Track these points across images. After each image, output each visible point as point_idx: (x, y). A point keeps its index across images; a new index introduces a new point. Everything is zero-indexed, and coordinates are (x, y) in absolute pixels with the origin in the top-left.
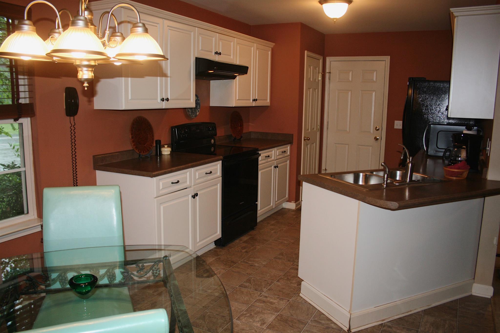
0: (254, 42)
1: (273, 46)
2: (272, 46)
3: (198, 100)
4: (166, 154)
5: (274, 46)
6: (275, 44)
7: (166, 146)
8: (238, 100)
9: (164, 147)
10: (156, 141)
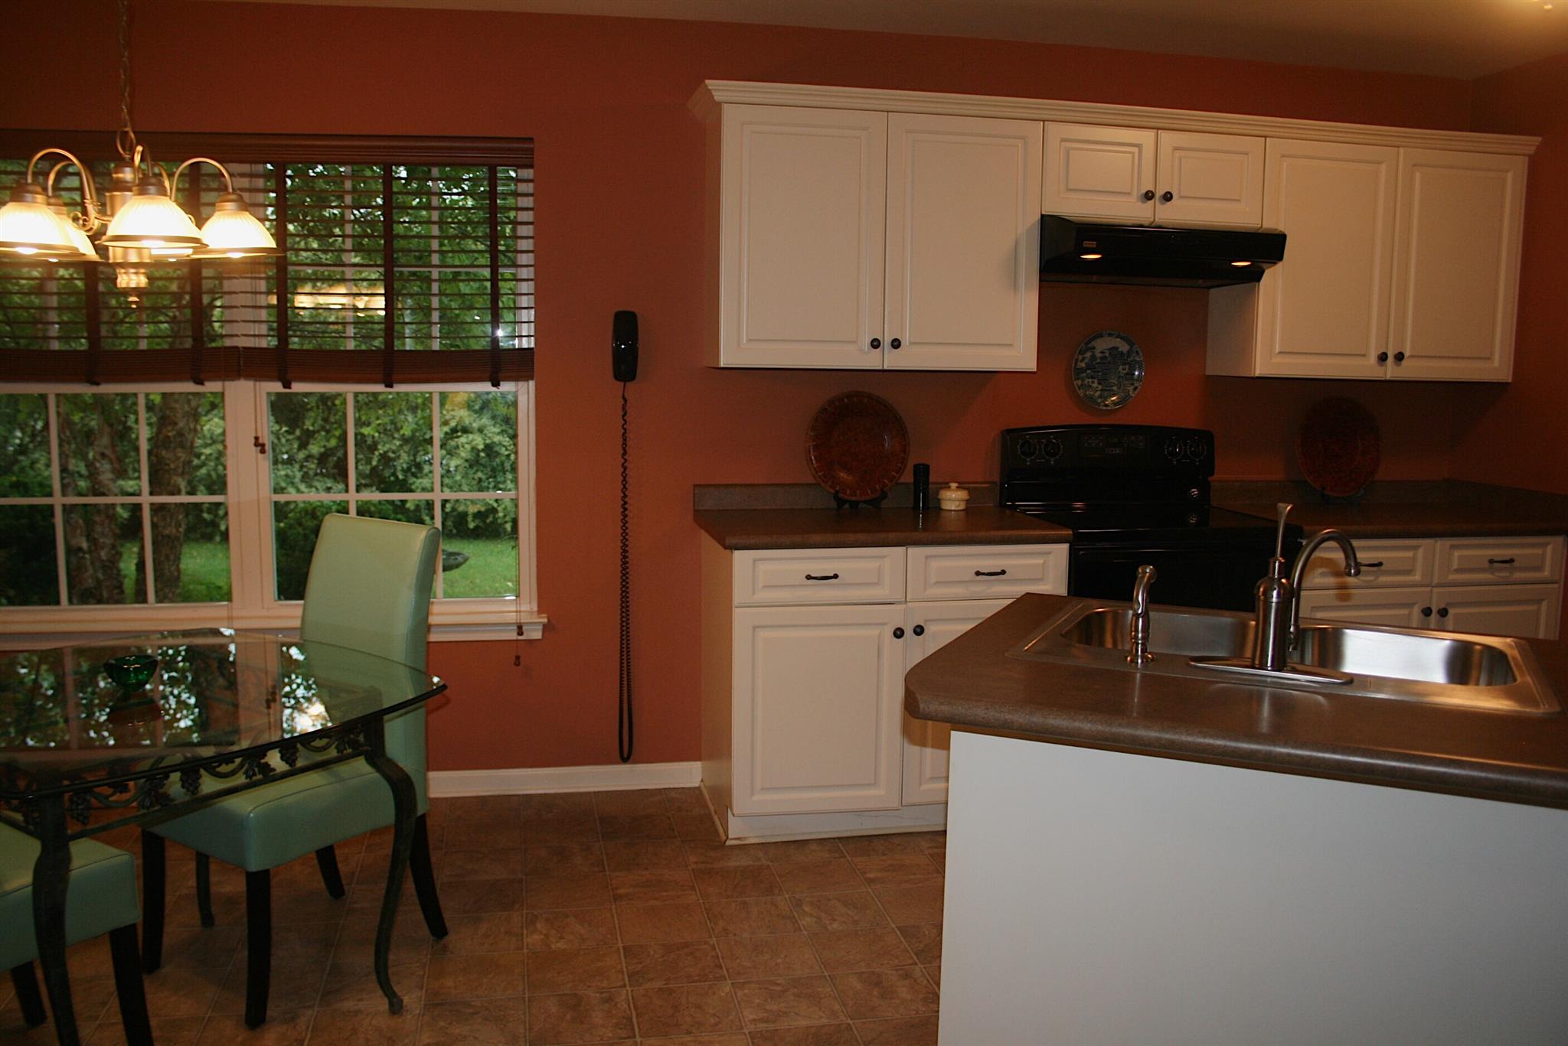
0: (1398, 143)
1: (1534, 148)
2: (1531, 150)
3: (1134, 354)
4: (953, 508)
5: (1538, 147)
6: (1540, 139)
7: (954, 485)
8: (1280, 353)
9: (950, 487)
10: (916, 467)
